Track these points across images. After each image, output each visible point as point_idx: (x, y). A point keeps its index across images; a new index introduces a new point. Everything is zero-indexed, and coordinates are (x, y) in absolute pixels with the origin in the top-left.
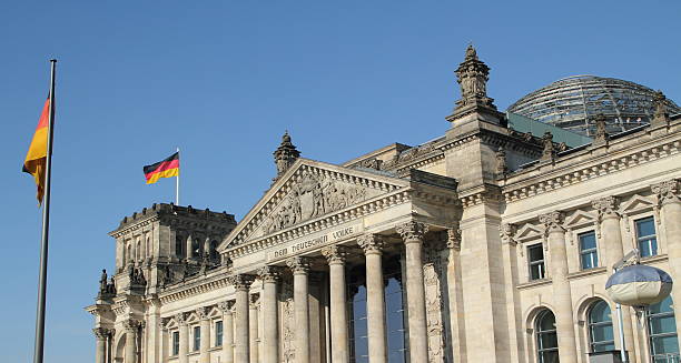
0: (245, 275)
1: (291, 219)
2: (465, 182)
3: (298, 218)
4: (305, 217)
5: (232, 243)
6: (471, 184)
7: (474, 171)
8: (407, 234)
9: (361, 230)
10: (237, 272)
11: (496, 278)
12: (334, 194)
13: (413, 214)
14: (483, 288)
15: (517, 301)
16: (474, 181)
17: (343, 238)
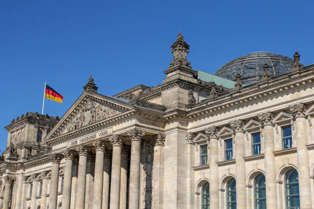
0: (57, 154)
1: (80, 125)
2: (170, 108)
3: (83, 124)
4: (87, 123)
5: (52, 136)
6: (172, 109)
7: (174, 102)
8: (132, 136)
9: (111, 132)
10: (53, 153)
11: (181, 163)
12: (100, 112)
13: (136, 125)
14: (174, 168)
15: (192, 176)
16: (174, 107)
17: (104, 136)
